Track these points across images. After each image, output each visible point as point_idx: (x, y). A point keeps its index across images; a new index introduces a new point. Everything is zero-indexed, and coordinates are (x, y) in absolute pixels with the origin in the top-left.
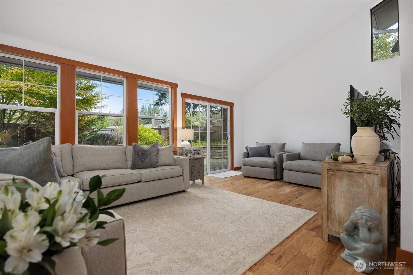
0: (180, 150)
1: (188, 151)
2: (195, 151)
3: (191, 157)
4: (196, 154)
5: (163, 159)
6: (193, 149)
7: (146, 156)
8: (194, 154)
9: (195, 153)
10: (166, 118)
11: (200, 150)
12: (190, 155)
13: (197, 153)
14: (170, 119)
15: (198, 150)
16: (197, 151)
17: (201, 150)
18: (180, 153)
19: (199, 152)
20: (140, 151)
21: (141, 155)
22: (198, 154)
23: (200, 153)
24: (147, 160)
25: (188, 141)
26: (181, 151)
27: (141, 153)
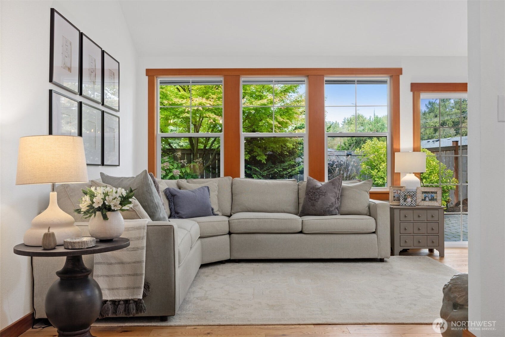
0: (395, 191)
1: (408, 194)
2: (427, 195)
3: (412, 204)
4: (427, 199)
5: (349, 204)
6: (423, 190)
7: (317, 196)
8: (424, 200)
9: (425, 198)
10: (378, 133)
11: (436, 193)
12: (411, 201)
13: (430, 198)
14: (388, 135)
15: (432, 192)
16: (430, 195)
17: (438, 193)
18: (394, 197)
19: (433, 197)
20: (311, 189)
21: (312, 196)
22: (432, 199)
23: (435, 198)
24: (319, 202)
25: (415, 175)
26: (397, 194)
27: (312, 192)
